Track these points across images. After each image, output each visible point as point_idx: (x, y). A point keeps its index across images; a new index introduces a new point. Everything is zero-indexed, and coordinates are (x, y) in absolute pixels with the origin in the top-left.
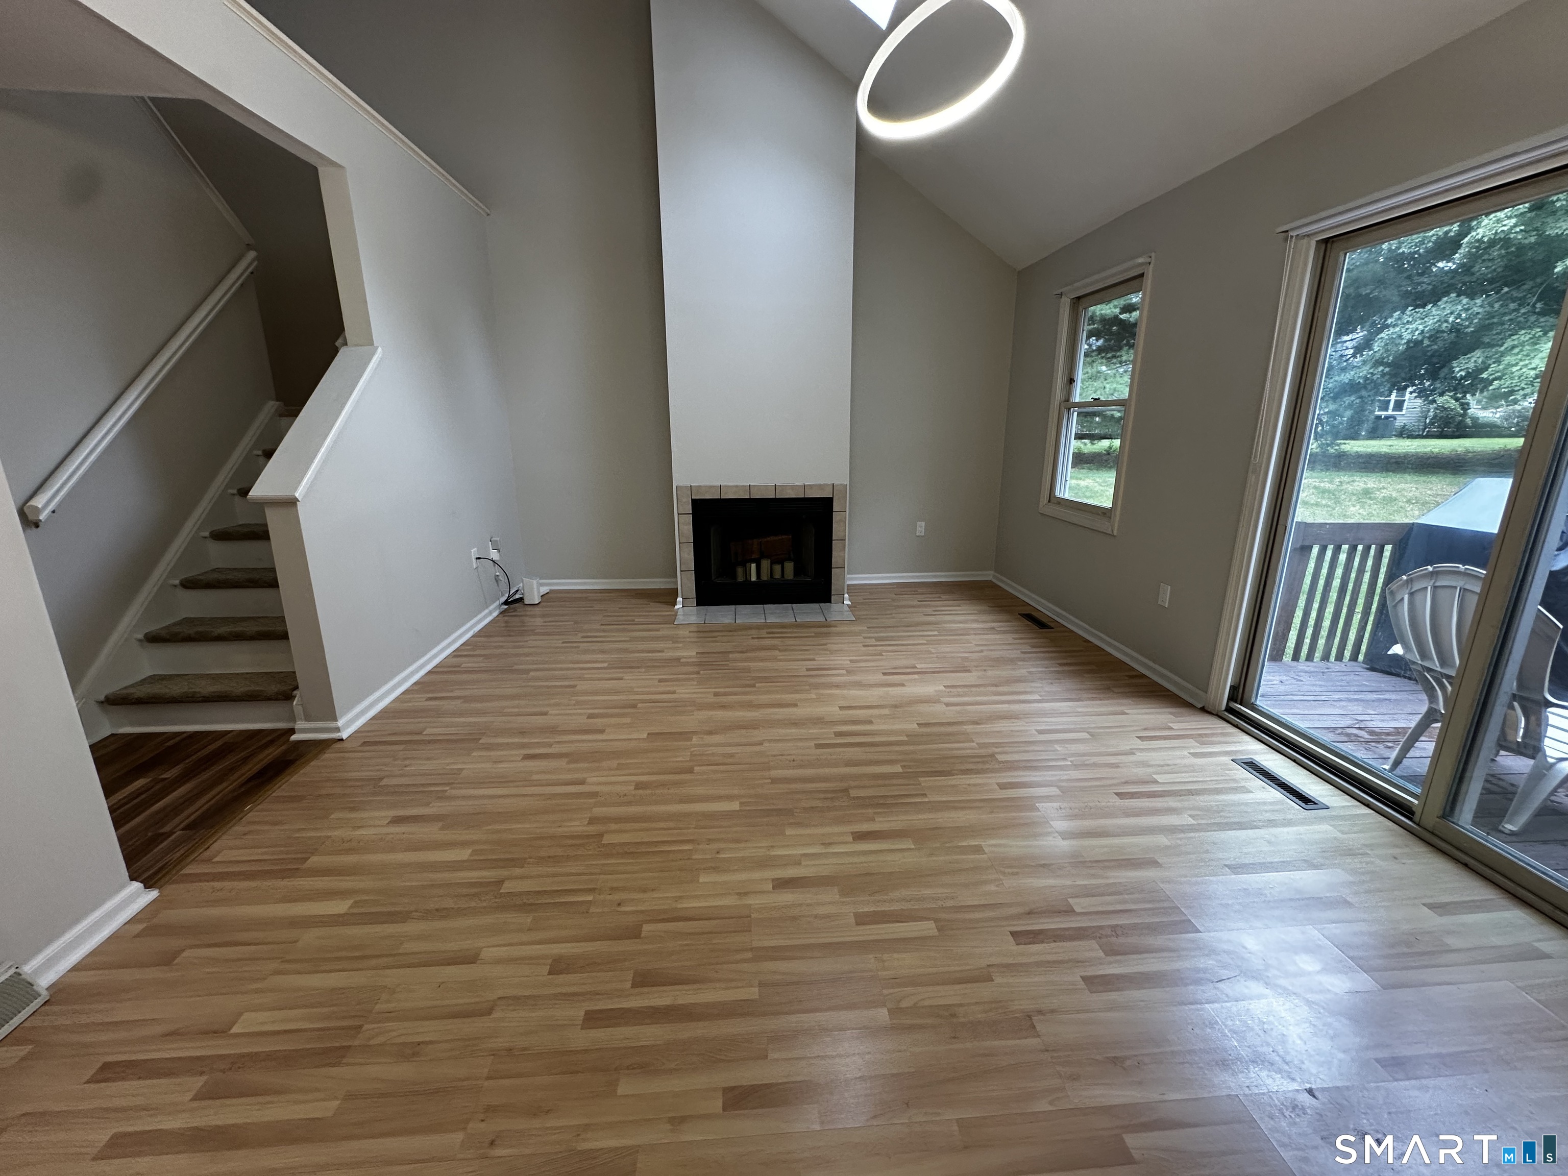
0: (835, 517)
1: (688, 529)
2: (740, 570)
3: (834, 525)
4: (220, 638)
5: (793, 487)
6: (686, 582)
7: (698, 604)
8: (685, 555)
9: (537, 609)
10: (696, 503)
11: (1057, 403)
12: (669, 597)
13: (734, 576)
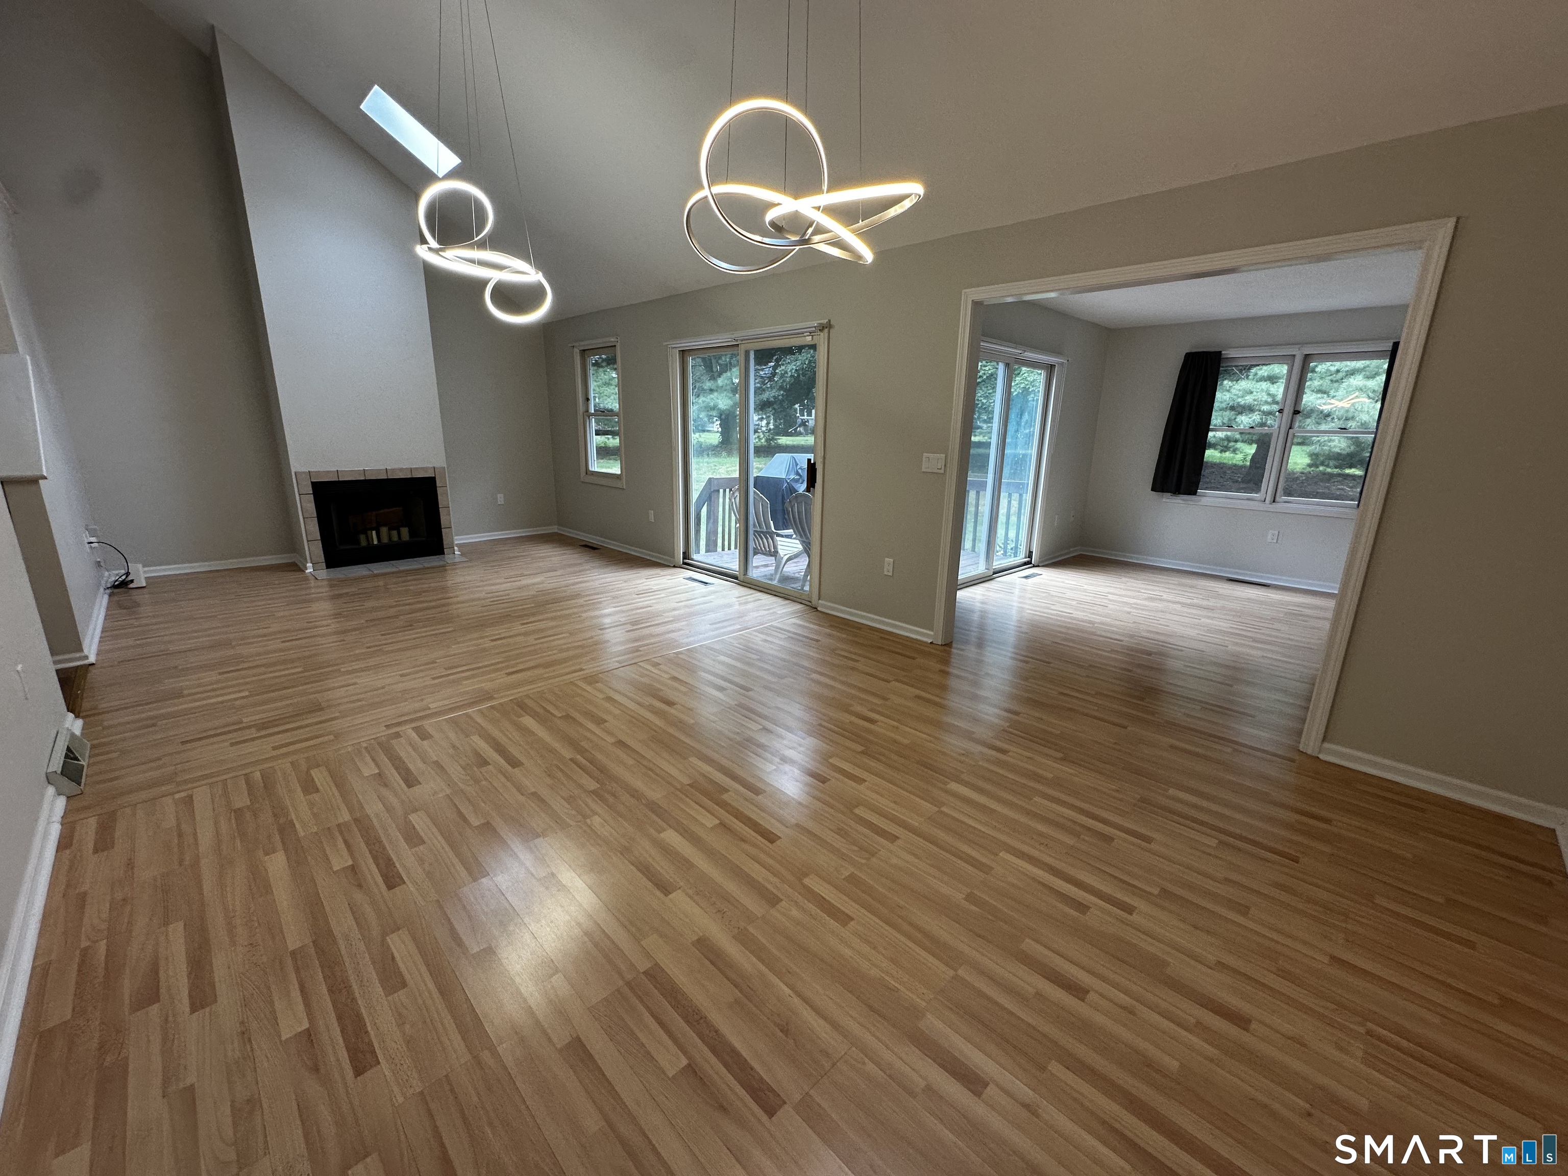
0: (439, 491)
1: (311, 506)
2: (362, 538)
3: (439, 497)
5: (401, 470)
6: (314, 550)
7: (327, 567)
8: (309, 528)
9: (145, 590)
10: (314, 485)
11: (581, 414)
12: (300, 566)
13: (358, 542)
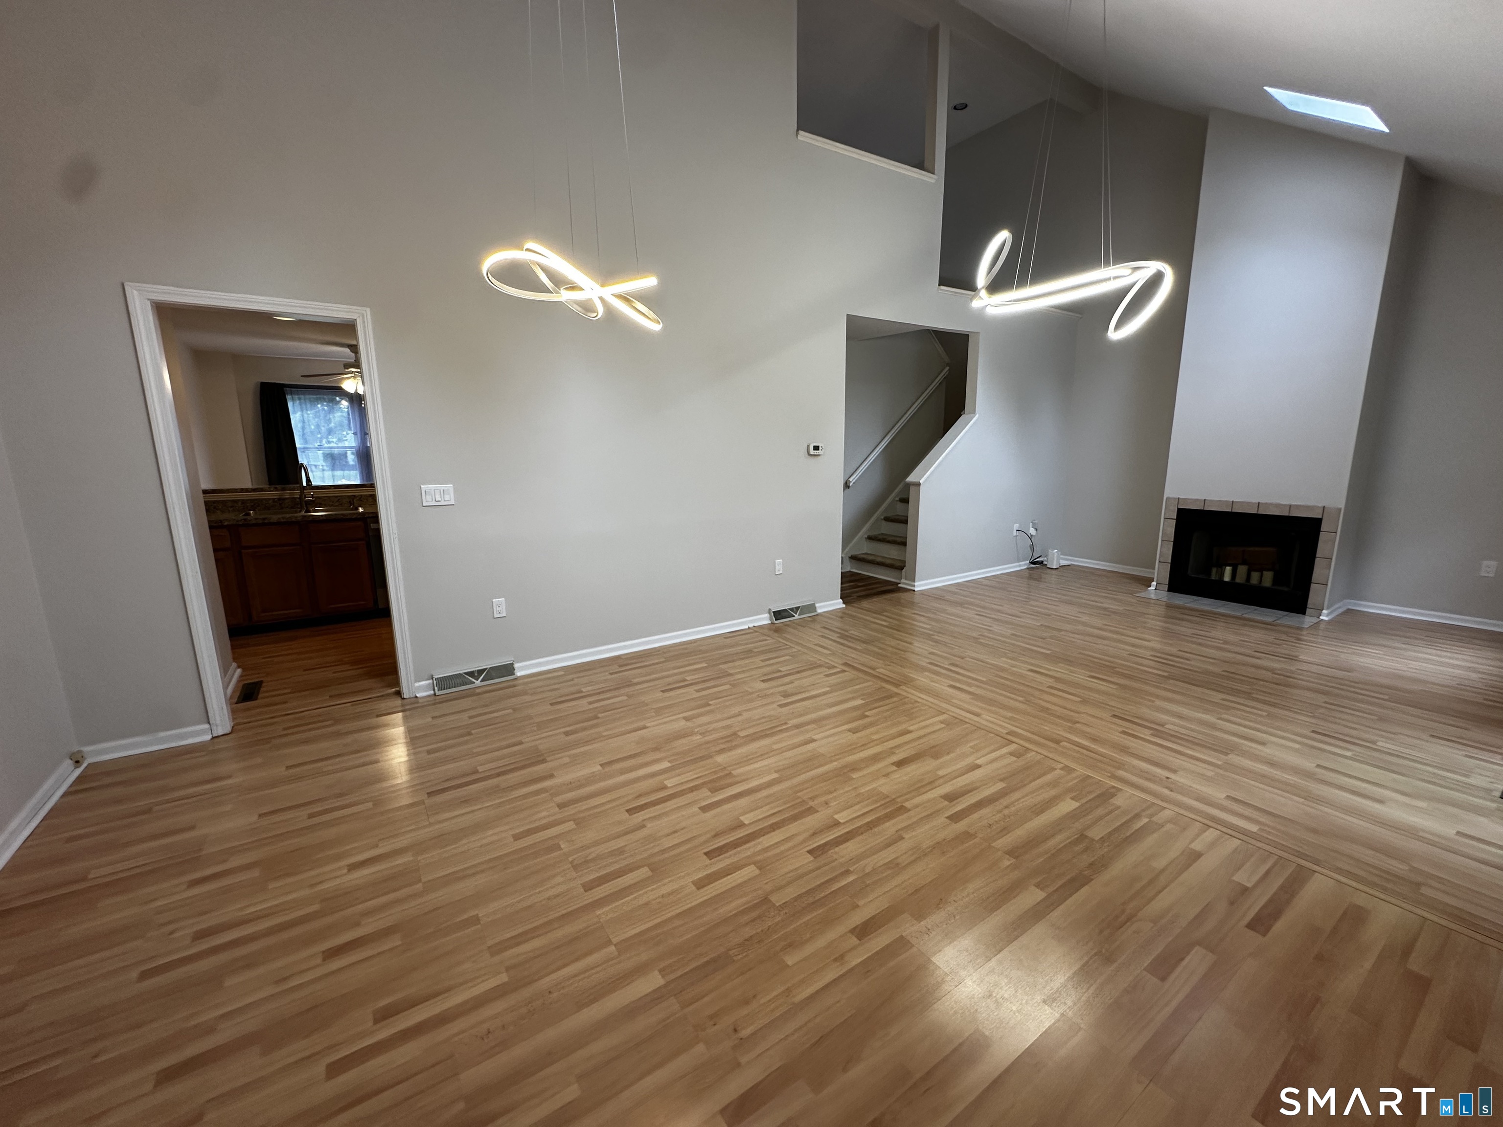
0: (1322, 536)
1: (1171, 531)
2: (1214, 570)
3: (1320, 544)
4: (889, 542)
5: (1278, 506)
6: (1161, 571)
7: (1169, 590)
8: (1164, 550)
9: (1055, 572)
10: (1181, 511)
12: (1147, 582)
13: (1210, 574)
